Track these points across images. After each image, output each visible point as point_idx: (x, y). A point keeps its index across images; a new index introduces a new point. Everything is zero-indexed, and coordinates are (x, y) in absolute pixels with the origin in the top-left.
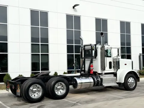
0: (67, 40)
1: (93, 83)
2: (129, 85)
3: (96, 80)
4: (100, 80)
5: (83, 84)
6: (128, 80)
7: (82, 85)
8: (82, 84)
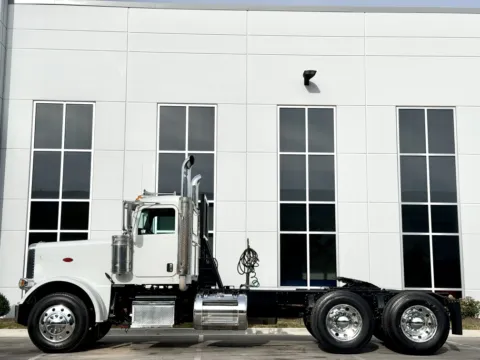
0: (281, 191)
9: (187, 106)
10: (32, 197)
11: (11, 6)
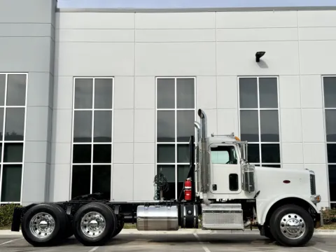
1: (177, 220)
2: (285, 232)
3: (185, 214)
4: (195, 214)
5: (149, 219)
6: (282, 221)
7: (147, 221)
8: (146, 219)
10: (74, 141)
11: (57, 13)
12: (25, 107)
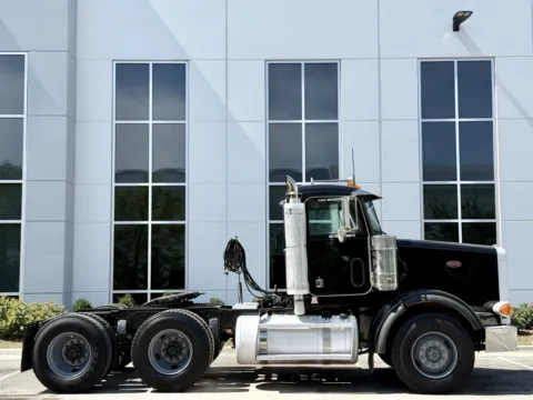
9: (303, 63)
10: (116, 181)
12: (24, 116)
